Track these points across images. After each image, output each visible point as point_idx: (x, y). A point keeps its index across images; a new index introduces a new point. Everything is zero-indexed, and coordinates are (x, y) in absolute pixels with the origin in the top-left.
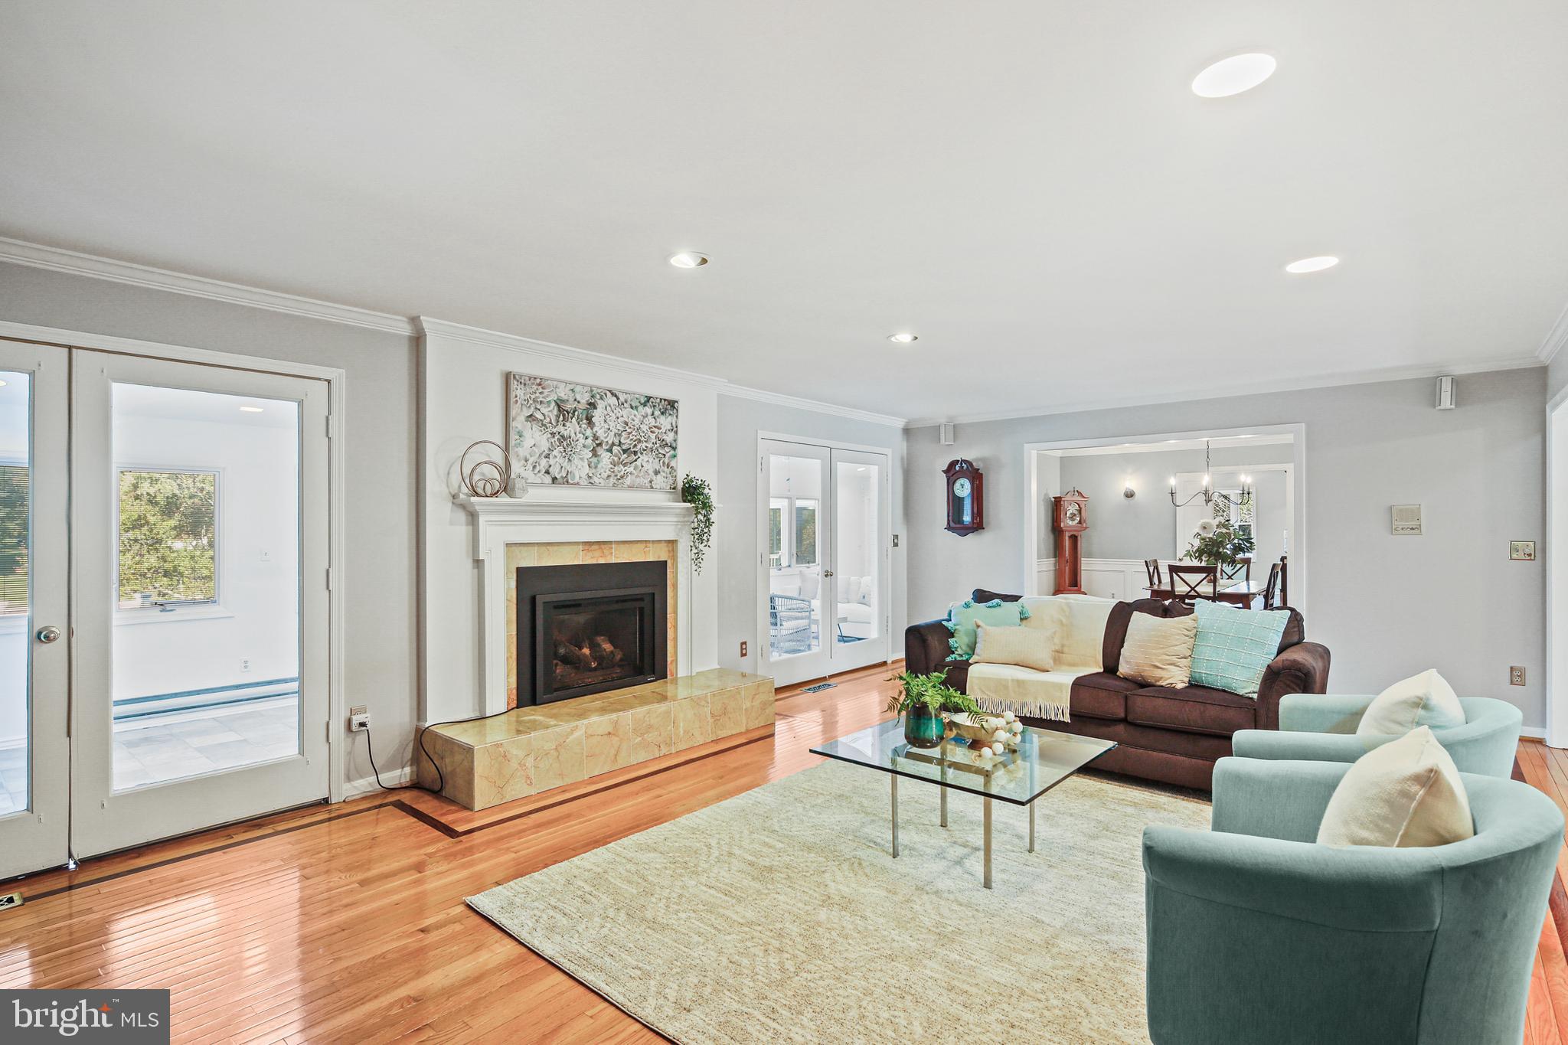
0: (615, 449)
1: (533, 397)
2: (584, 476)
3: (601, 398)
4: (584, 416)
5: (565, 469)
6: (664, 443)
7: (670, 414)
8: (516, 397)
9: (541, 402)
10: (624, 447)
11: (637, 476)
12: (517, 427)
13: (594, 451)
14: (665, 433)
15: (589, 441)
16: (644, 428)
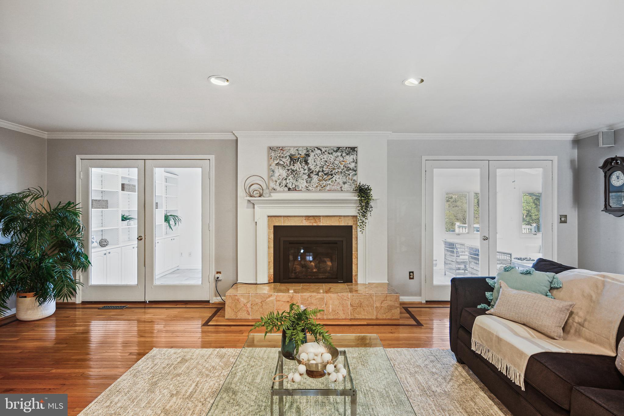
0: (320, 174)
1: (279, 155)
2: (304, 186)
3: (312, 151)
4: (304, 160)
5: (294, 184)
6: (349, 168)
7: (352, 154)
8: (271, 156)
9: (282, 157)
10: (325, 172)
11: (333, 186)
12: (272, 169)
13: (309, 176)
14: (349, 164)
15: (306, 171)
16: (336, 162)
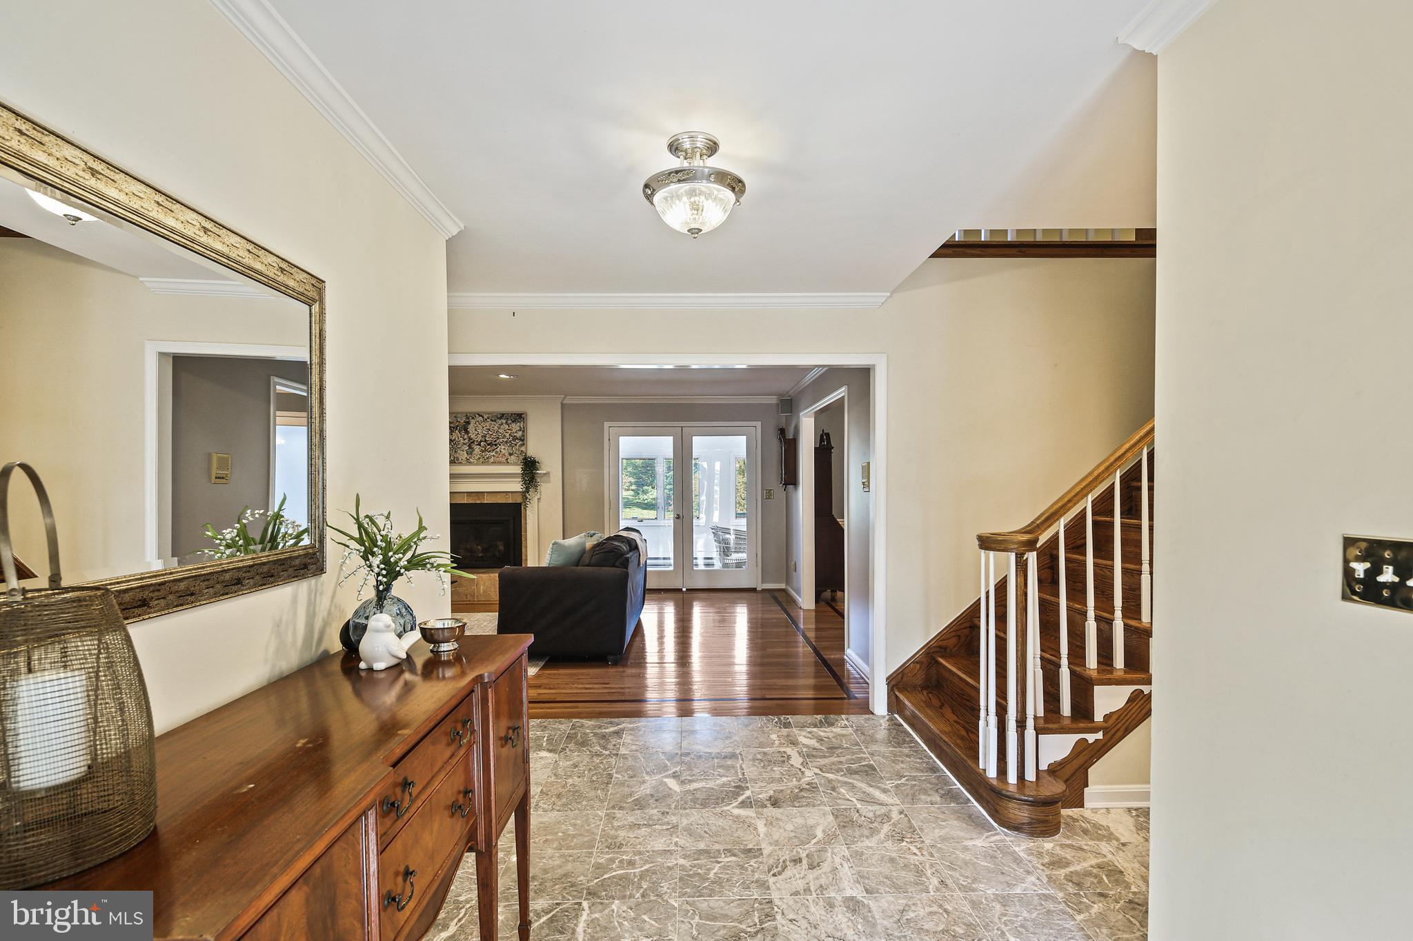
0: (482, 444)
2: (464, 459)
3: (473, 418)
4: (463, 429)
6: (515, 438)
7: (519, 421)
10: (488, 442)
11: (498, 457)
13: (470, 447)
14: (516, 432)
15: (467, 441)
16: (501, 431)
